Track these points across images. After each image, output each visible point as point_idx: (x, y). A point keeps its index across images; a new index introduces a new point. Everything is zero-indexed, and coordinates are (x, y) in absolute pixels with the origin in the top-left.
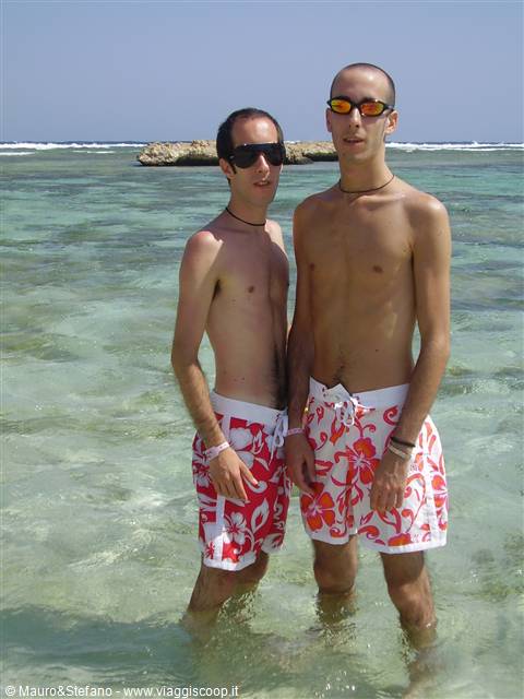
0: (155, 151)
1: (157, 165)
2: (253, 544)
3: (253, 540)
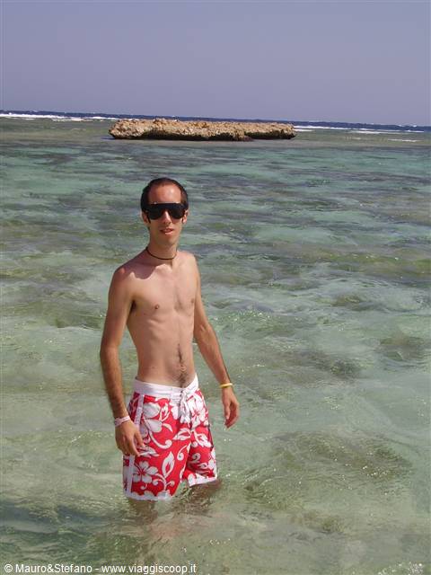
0: (124, 127)
1: (126, 138)
2: (165, 486)
3: (165, 482)
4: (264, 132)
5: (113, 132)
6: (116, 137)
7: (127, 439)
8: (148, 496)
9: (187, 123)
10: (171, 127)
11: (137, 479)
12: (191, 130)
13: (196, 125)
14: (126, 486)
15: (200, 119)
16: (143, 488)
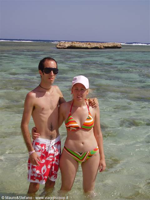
0: (61, 44)
1: (61, 48)
2: (43, 178)
3: (43, 177)
4: (110, 46)
5: (57, 46)
6: (58, 48)
7: (34, 160)
8: (37, 181)
9: (83, 43)
10: (77, 45)
11: (32, 175)
12: (84, 45)
13: (86, 44)
14: (28, 177)
15: (88, 42)
16: (34, 178)
